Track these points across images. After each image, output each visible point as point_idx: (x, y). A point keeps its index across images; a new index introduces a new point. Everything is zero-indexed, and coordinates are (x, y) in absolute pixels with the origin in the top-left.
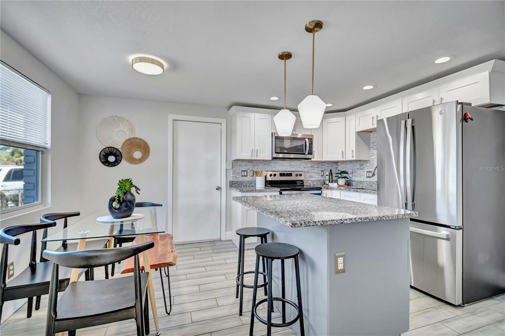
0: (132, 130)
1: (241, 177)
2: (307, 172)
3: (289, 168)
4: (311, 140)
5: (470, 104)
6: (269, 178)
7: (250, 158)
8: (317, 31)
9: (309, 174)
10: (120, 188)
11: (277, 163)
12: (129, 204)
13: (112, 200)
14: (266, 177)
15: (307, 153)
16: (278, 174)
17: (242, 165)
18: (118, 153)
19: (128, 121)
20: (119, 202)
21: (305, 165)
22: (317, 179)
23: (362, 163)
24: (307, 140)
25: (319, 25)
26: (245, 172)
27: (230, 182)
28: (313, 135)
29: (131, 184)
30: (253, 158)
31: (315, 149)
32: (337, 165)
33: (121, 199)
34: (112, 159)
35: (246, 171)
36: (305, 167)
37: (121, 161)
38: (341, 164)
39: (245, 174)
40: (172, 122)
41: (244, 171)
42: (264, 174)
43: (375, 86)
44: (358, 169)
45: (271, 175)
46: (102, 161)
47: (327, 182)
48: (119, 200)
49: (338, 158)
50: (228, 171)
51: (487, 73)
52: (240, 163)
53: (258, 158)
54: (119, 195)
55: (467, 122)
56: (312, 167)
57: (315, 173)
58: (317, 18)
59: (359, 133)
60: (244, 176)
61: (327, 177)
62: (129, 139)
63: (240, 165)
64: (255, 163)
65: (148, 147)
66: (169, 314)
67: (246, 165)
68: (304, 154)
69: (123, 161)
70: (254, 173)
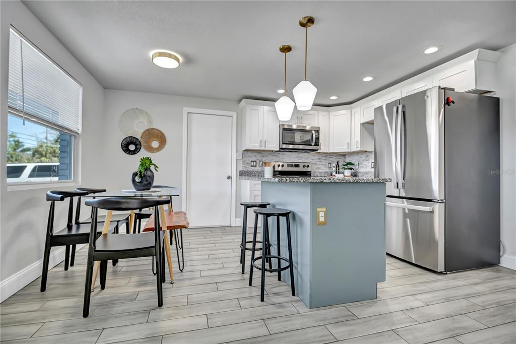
0: (150, 122)
1: (250, 167)
2: (315, 164)
3: (297, 159)
4: (318, 132)
5: (453, 90)
6: (277, 169)
7: (258, 148)
8: (310, 26)
9: (317, 166)
10: (142, 165)
11: (285, 154)
12: (148, 178)
13: (135, 175)
14: (274, 167)
15: (313, 144)
16: (286, 165)
17: (252, 155)
18: (138, 143)
19: (146, 113)
20: (141, 177)
21: (313, 157)
22: (325, 171)
23: (368, 154)
24: (313, 132)
25: (311, 21)
26: (255, 163)
27: (240, 171)
28: (319, 128)
29: (151, 162)
30: (261, 149)
31: (321, 141)
32: (345, 158)
33: (142, 174)
34: (132, 147)
35: (256, 161)
36: (312, 159)
37: (140, 149)
38: (349, 157)
39: (255, 165)
40: (186, 115)
41: (253, 162)
42: (273, 164)
43: (375, 78)
44: (364, 160)
45: (279, 166)
46: (124, 149)
47: (334, 174)
48: (140, 175)
49: (345, 149)
50: (238, 161)
51: (473, 62)
52: (249, 154)
53: (266, 149)
54: (140, 171)
55: (449, 105)
56: (319, 159)
57: (322, 165)
58: (309, 15)
59: (363, 125)
60: (254, 166)
61: (334, 169)
62: (148, 130)
63: (250, 156)
64: (264, 153)
65: (165, 137)
66: (182, 271)
67: (255, 156)
68: (311, 145)
69: (142, 149)
70: (263, 164)
